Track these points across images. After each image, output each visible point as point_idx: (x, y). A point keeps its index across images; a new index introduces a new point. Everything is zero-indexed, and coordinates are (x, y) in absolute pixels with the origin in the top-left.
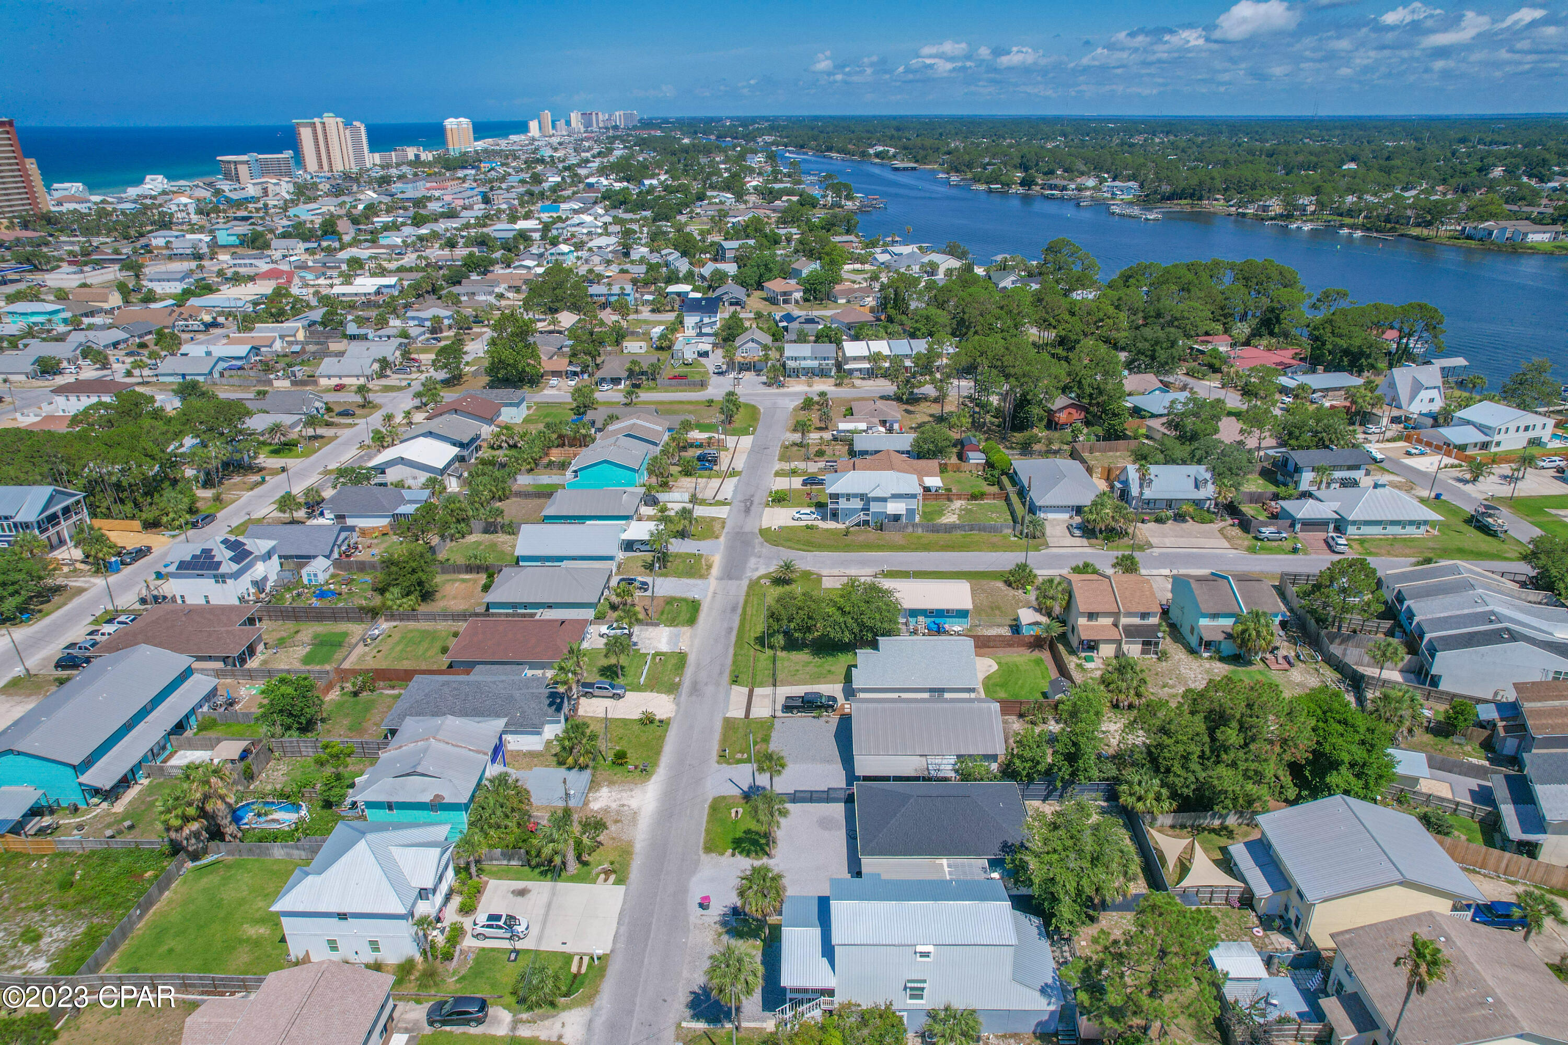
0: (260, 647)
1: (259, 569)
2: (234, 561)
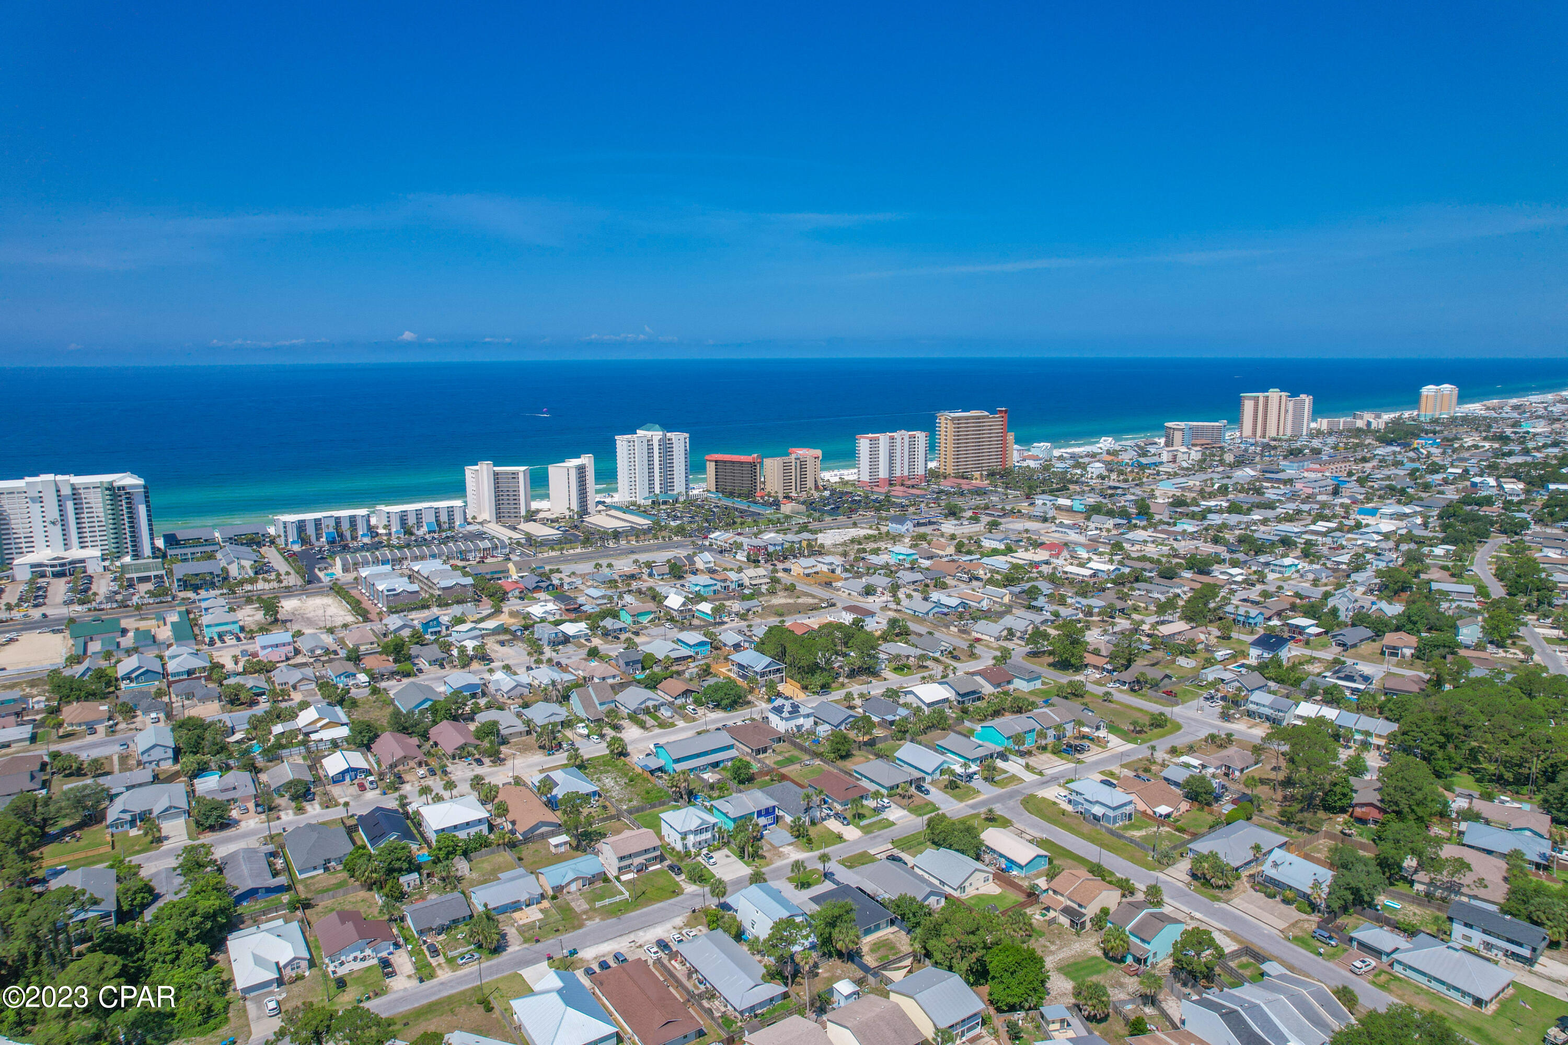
0: (770, 751)
1: (801, 721)
2: (790, 713)
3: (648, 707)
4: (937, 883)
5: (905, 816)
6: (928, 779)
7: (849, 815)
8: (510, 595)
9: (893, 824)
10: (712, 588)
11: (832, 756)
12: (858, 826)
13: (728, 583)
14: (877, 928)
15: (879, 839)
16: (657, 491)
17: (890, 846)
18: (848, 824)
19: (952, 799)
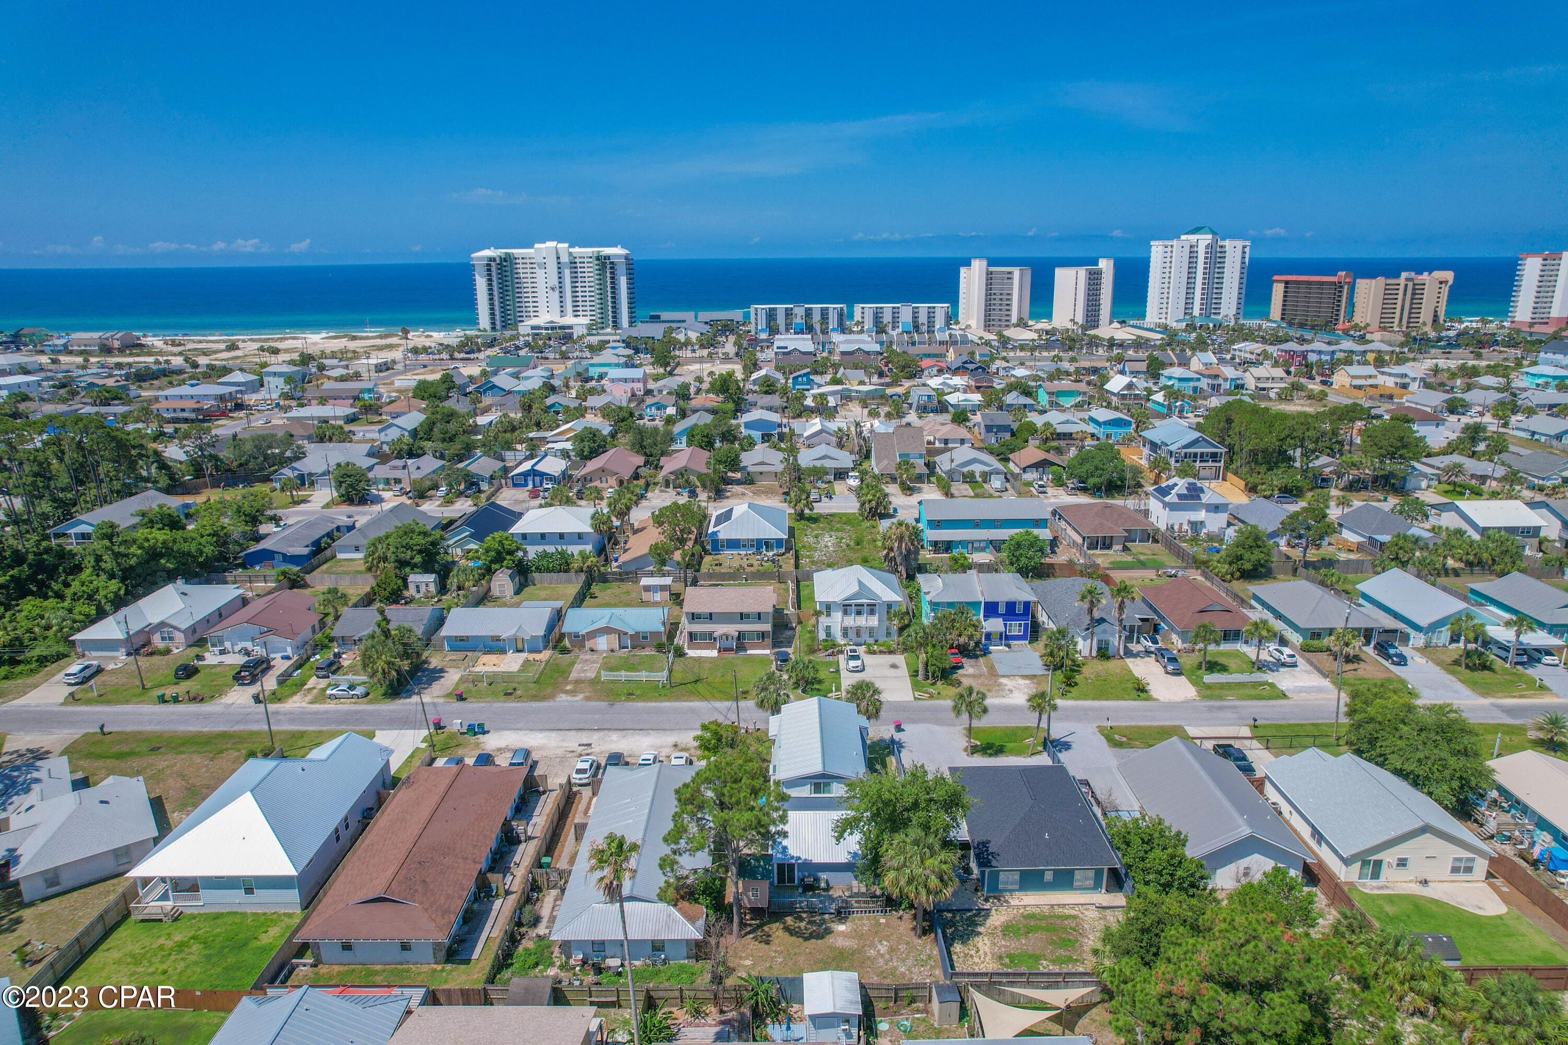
0: (1118, 547)
1: (1201, 515)
2: (1180, 496)
3: (972, 474)
4: (1305, 831)
5: (1320, 690)
6: (1417, 639)
7: (1187, 661)
8: (926, 373)
9: (1284, 696)
10: (1192, 384)
11: (1225, 568)
12: (1196, 682)
13: (1221, 381)
14: (1064, 880)
15: (1229, 715)
16: (1196, 312)
17: (1246, 731)
18: (1177, 673)
19: (1459, 686)
